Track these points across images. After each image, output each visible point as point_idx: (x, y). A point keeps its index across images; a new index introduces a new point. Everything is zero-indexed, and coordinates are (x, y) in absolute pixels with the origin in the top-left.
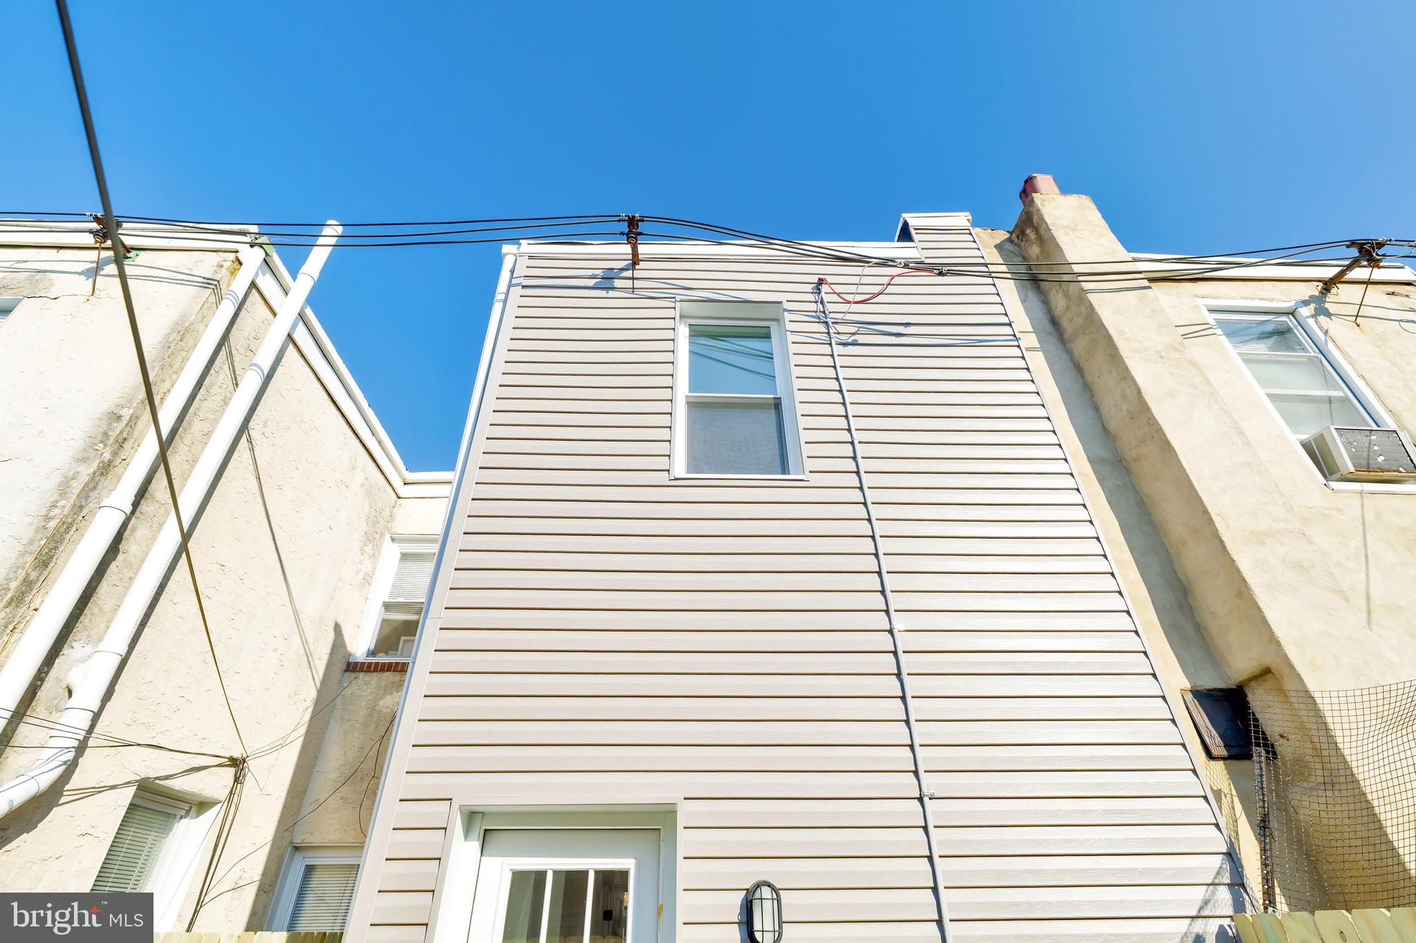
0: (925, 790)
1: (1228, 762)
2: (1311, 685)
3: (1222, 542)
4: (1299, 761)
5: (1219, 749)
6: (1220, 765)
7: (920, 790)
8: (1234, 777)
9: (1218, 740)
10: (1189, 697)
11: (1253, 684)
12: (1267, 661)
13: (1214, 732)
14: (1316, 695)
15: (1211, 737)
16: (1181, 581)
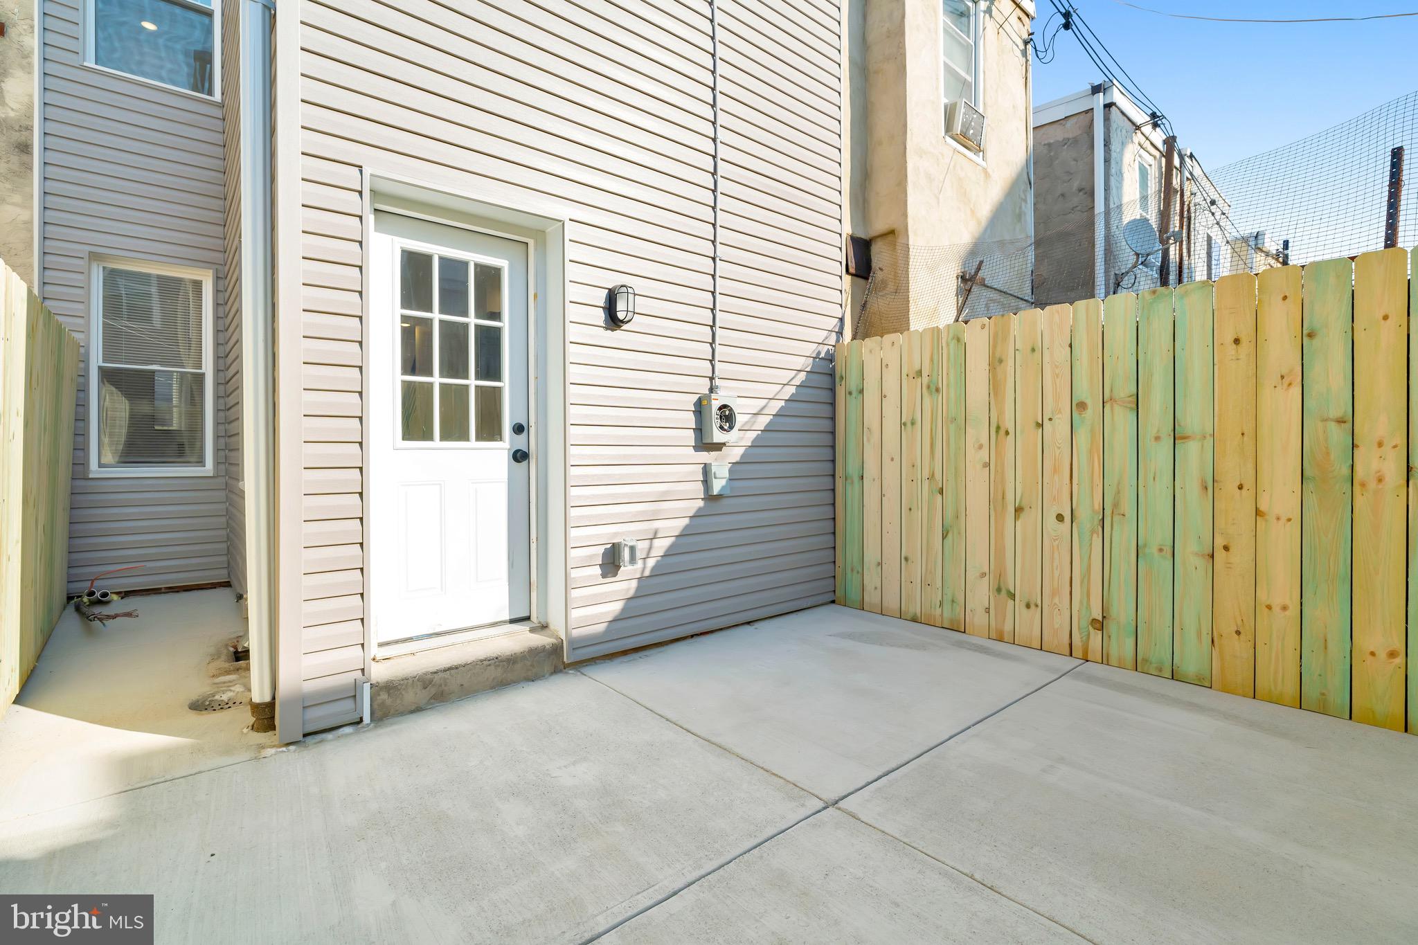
0: (718, 253)
1: (855, 278)
2: (911, 243)
3: (905, 148)
4: (884, 283)
5: (852, 270)
6: (849, 277)
7: (715, 253)
8: (853, 285)
9: (854, 265)
10: (849, 238)
11: (879, 239)
12: (894, 226)
13: (853, 261)
14: (911, 247)
15: (851, 262)
16: (867, 170)
